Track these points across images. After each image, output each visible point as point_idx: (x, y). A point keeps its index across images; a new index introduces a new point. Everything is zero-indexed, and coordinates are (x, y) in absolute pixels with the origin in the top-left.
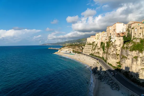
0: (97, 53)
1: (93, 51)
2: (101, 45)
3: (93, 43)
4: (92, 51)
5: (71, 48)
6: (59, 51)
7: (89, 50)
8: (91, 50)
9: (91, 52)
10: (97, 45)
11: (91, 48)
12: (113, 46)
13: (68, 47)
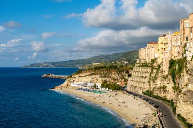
0: (160, 88)
1: (152, 82)
2: (170, 67)
3: (153, 61)
4: (149, 82)
5: (97, 76)
6: (65, 84)
7: (143, 80)
8: (146, 81)
9: (147, 87)
10: (161, 69)
11: (147, 75)
12: (187, 71)
13: (89, 73)
